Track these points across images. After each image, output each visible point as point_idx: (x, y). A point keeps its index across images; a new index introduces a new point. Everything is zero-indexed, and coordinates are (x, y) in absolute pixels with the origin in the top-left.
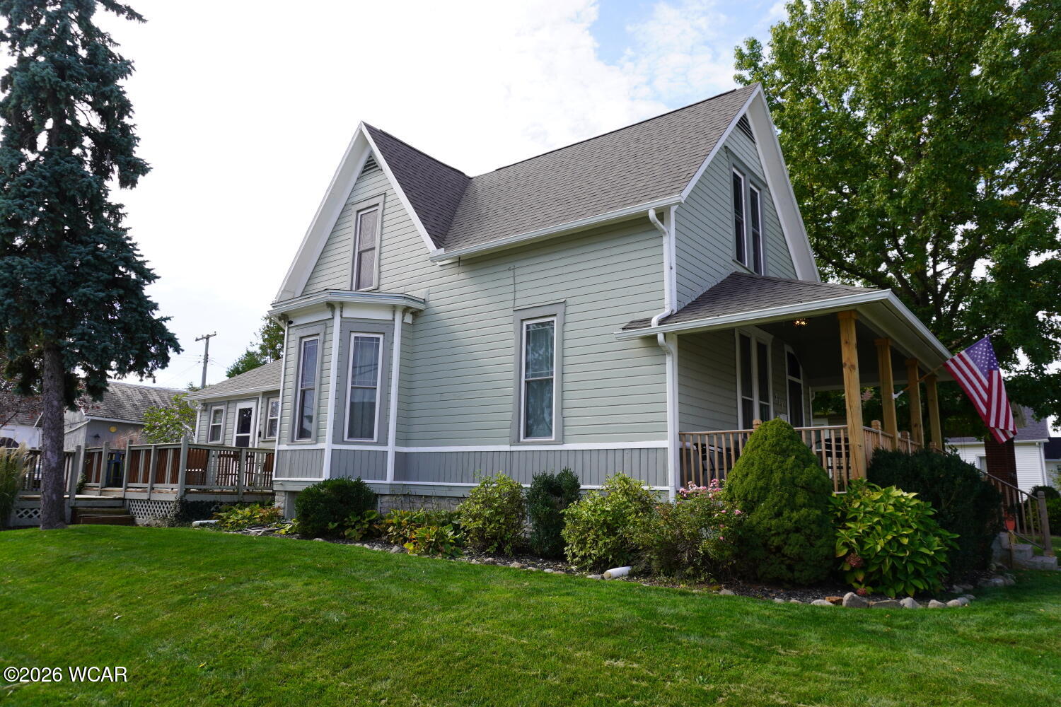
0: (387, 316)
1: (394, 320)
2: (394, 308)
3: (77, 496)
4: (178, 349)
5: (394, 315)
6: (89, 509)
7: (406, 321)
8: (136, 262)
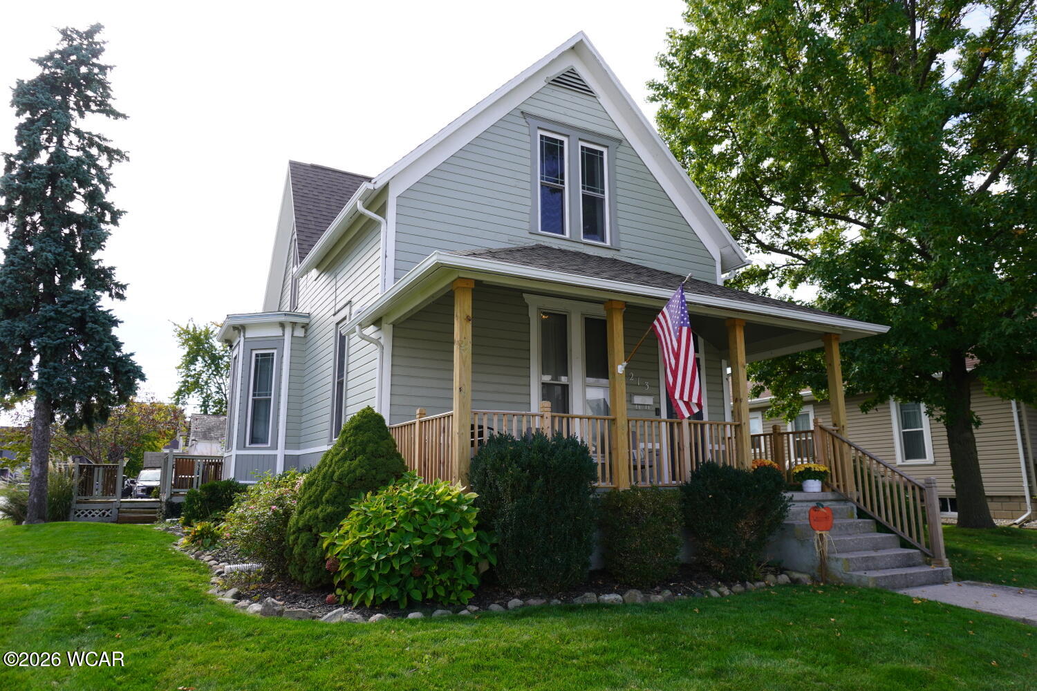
0: (277, 332)
1: (284, 335)
2: (282, 325)
3: (122, 500)
4: (143, 378)
5: (284, 330)
6: (128, 510)
7: (296, 334)
8: (99, 311)
